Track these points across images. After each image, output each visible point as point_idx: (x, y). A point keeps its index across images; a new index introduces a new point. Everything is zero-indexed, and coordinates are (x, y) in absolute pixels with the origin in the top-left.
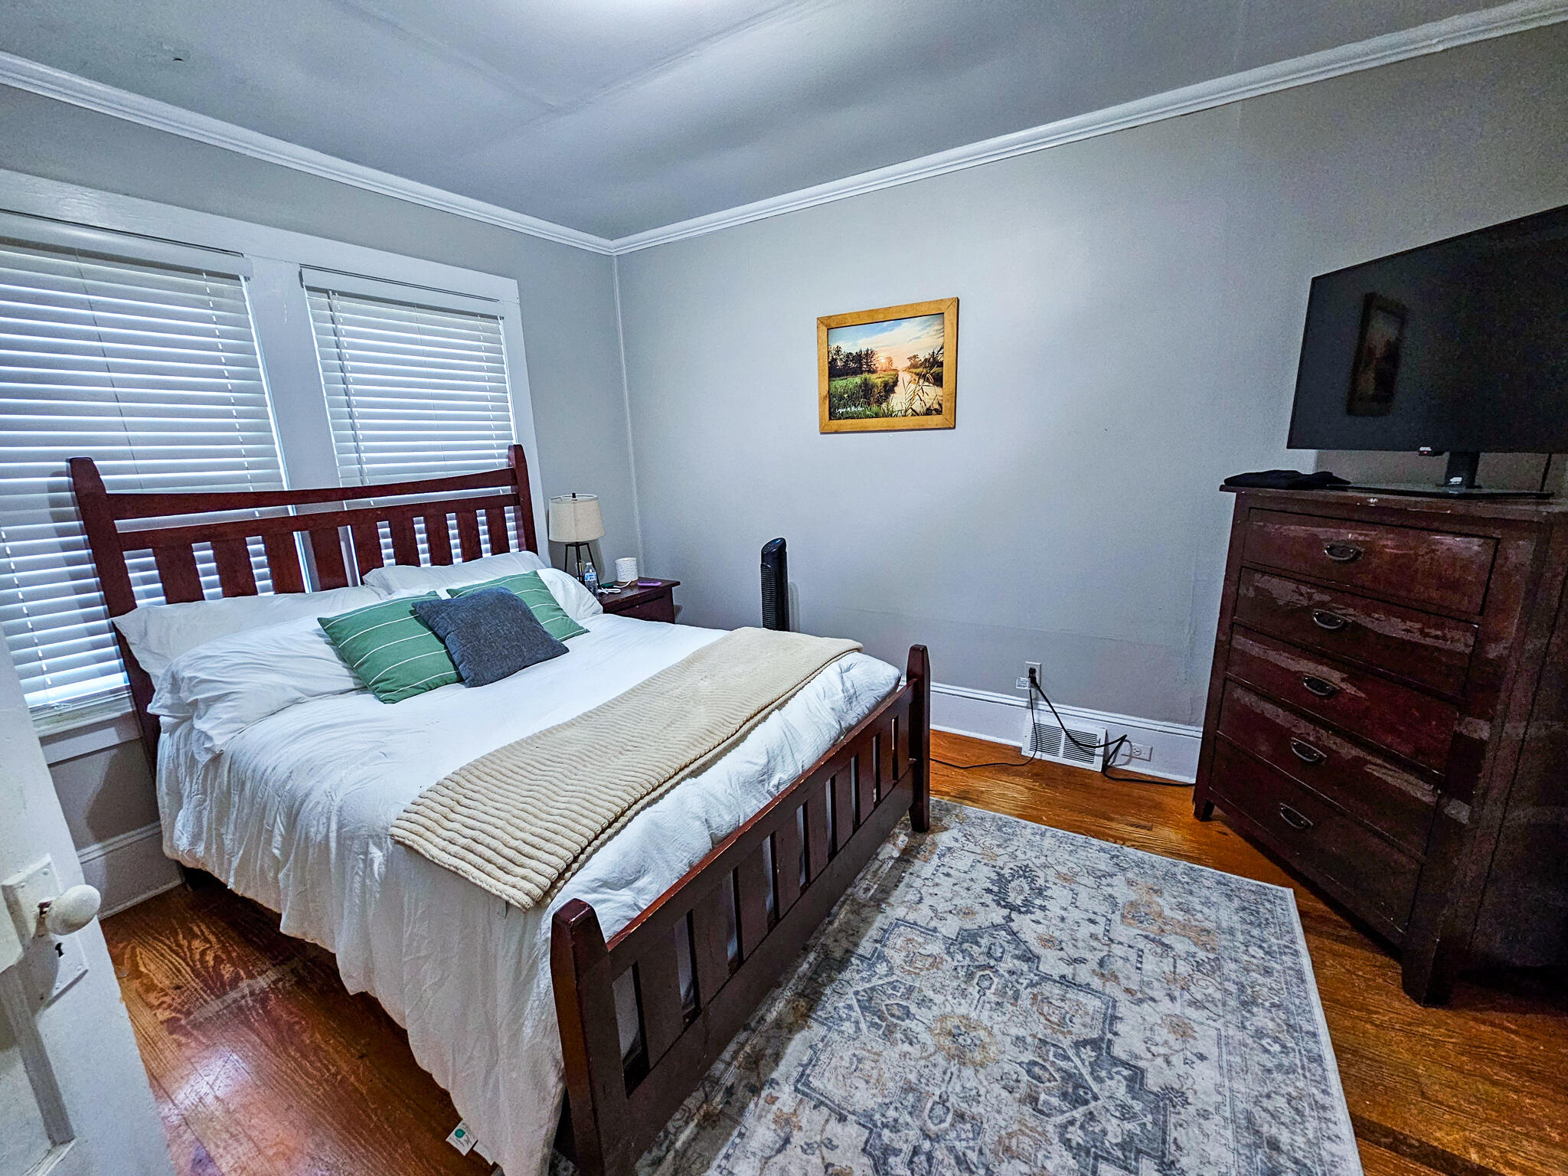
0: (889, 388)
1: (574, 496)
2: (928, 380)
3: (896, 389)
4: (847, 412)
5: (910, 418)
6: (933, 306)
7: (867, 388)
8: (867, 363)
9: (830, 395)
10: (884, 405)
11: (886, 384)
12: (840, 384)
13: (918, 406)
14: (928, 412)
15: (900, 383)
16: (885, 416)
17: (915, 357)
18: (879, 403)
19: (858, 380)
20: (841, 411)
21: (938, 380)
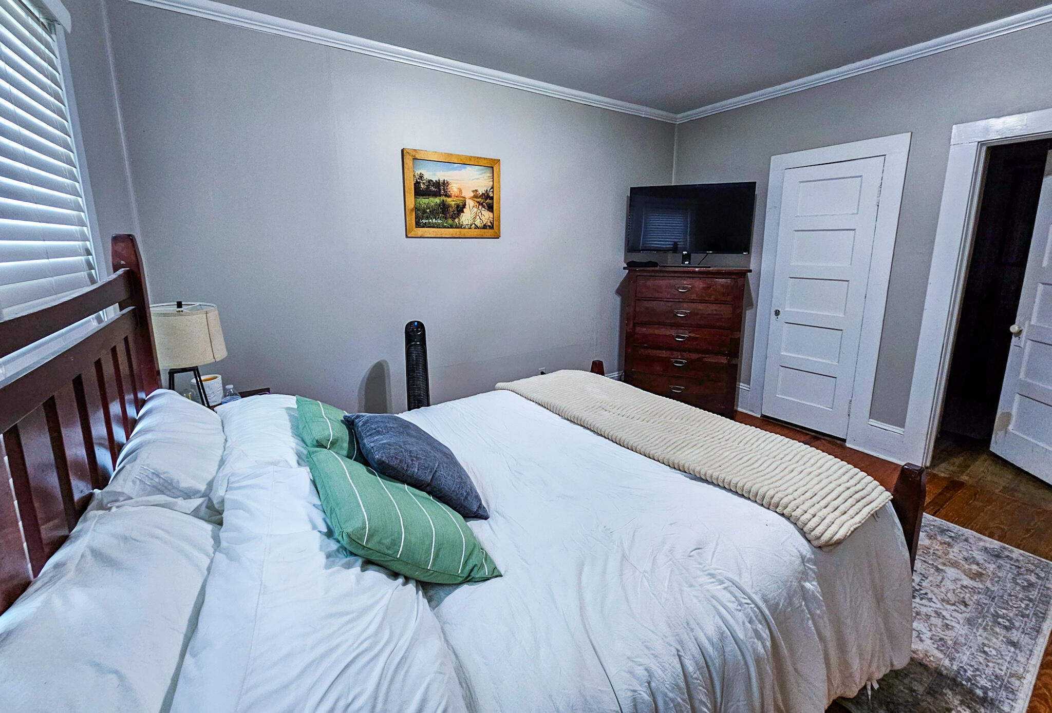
0: (460, 209)
1: (179, 305)
2: (484, 207)
3: (465, 210)
4: (429, 223)
5: (473, 230)
6: (486, 161)
7: (444, 207)
8: (444, 189)
9: (417, 209)
10: (456, 220)
11: (458, 206)
12: (424, 201)
13: (478, 223)
14: (485, 227)
15: (467, 206)
16: (457, 227)
17: (476, 191)
18: (453, 218)
19: (437, 200)
20: (424, 221)
21: (490, 208)
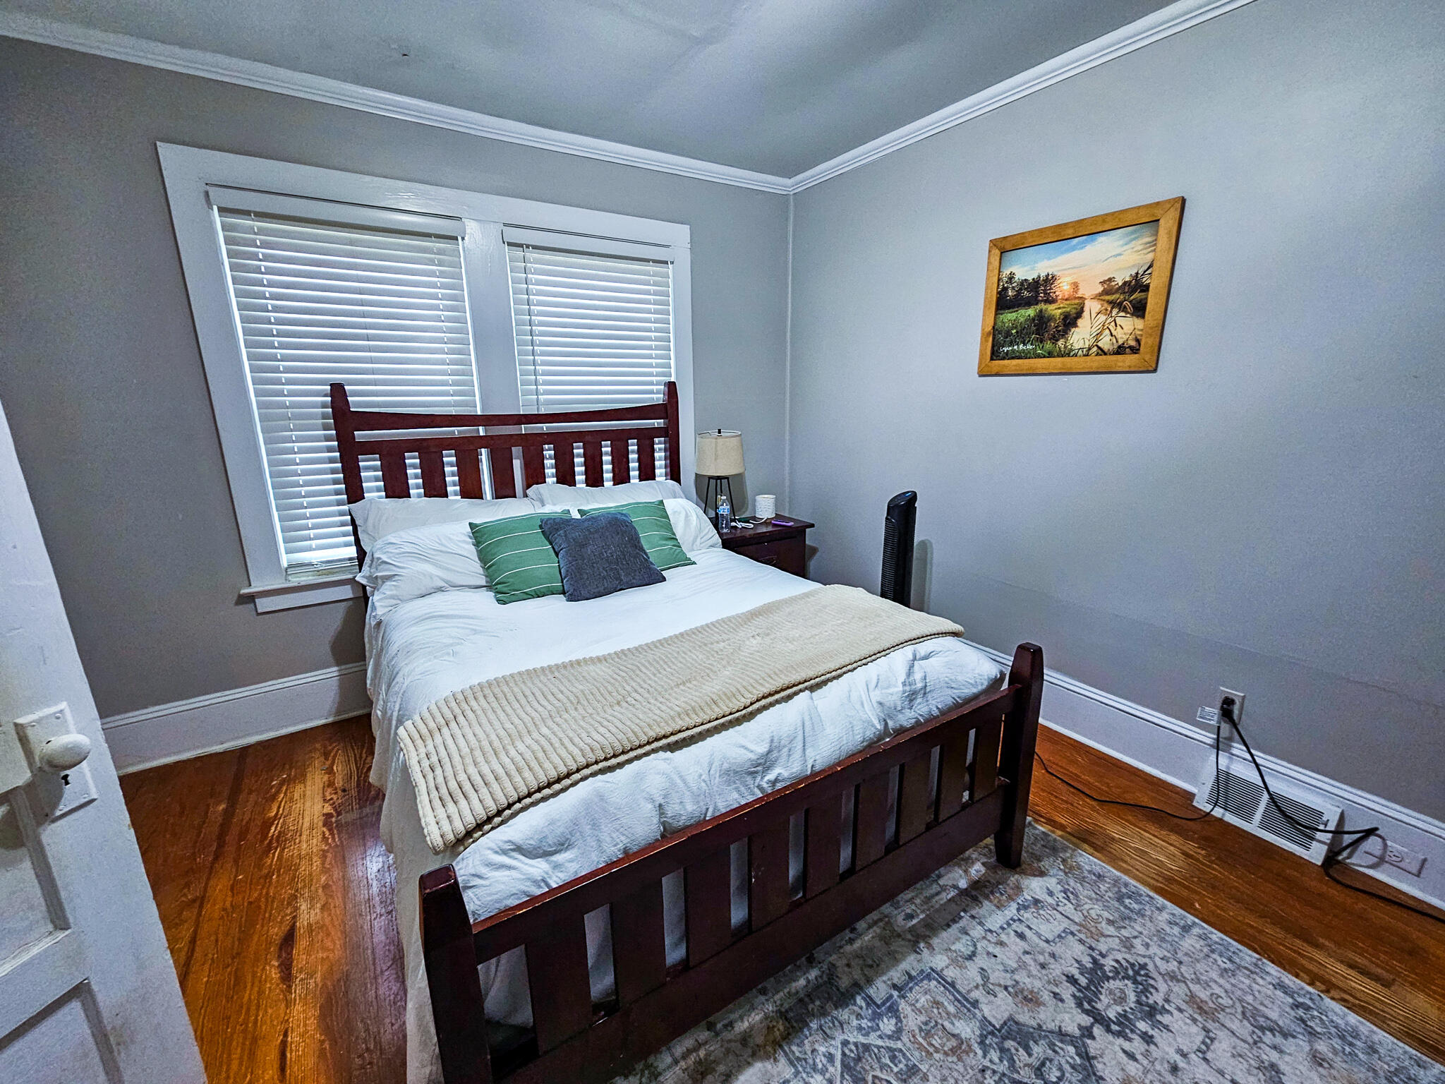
0: (1070, 321)
1: (719, 432)
2: (1124, 310)
3: (1080, 322)
4: (1013, 351)
5: (1093, 357)
6: (1142, 212)
7: (1041, 322)
8: (1045, 293)
9: (995, 331)
10: (1061, 343)
11: (1066, 316)
12: (1009, 317)
13: (1106, 342)
14: (1120, 350)
15: (1086, 314)
16: (1061, 355)
17: (1110, 280)
18: (1055, 339)
19: (1031, 312)
20: (1005, 349)
21: (1139, 310)
